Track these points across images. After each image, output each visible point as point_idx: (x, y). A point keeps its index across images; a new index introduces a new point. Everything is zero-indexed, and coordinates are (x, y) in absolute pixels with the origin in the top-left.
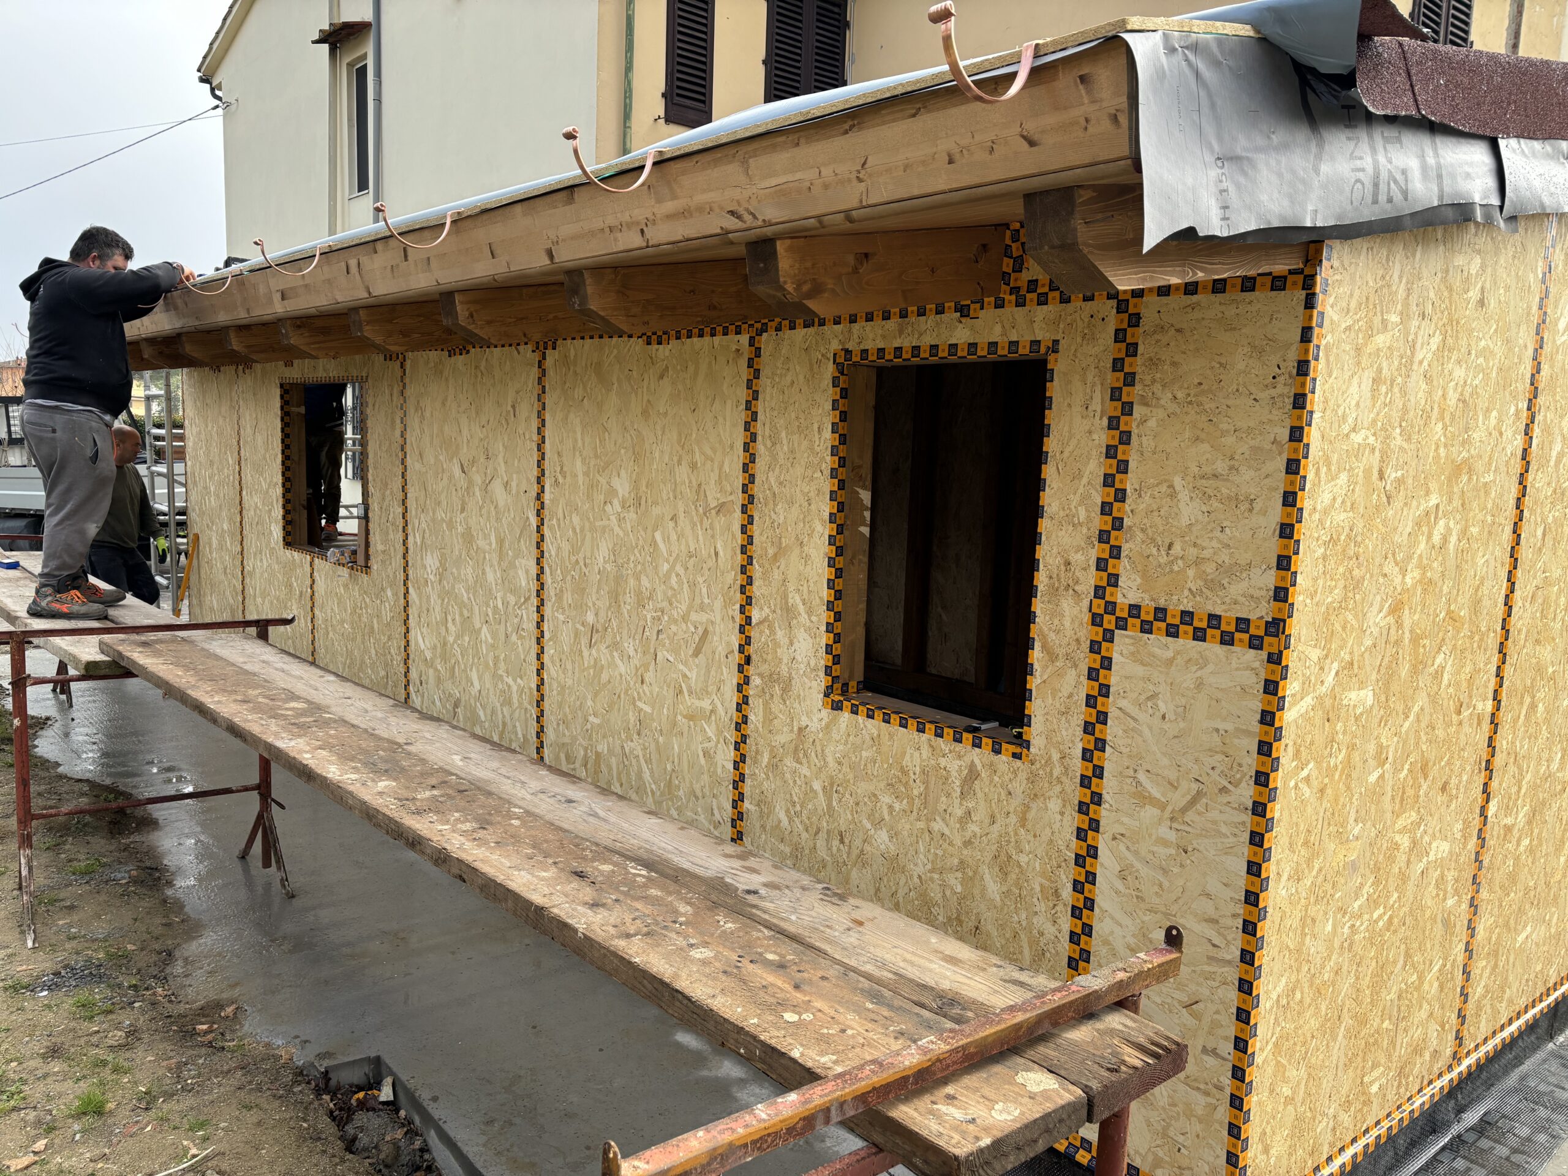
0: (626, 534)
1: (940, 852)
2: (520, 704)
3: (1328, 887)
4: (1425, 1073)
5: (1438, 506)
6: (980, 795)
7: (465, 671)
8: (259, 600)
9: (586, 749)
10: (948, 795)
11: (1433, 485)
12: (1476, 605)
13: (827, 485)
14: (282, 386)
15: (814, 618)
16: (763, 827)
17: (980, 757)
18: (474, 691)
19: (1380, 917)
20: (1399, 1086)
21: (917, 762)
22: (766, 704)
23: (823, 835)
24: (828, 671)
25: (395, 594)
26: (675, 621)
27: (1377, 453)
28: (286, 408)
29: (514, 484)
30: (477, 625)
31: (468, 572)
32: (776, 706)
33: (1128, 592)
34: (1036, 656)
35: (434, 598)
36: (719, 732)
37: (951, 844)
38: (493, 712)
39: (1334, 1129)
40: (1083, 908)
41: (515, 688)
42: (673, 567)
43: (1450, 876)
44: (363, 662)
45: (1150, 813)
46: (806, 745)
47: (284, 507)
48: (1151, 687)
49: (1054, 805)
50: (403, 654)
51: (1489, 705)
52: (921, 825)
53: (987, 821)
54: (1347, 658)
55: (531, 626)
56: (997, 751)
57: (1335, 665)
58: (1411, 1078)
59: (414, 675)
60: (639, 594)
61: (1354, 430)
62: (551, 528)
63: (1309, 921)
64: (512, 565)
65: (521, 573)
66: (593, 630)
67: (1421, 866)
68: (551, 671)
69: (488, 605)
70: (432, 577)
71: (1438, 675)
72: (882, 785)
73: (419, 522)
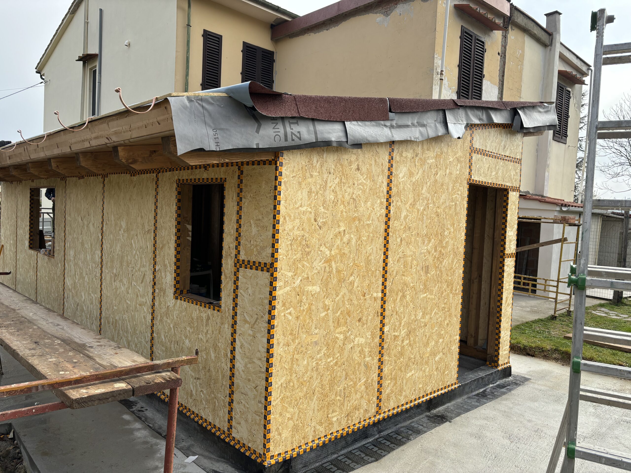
0: (124, 241)
1: (201, 345)
2: (95, 303)
3: (304, 349)
4: (361, 417)
5: (344, 231)
6: (210, 325)
7: (80, 292)
8: (21, 269)
9: (113, 318)
10: (203, 326)
11: (341, 224)
12: (368, 262)
13: (174, 223)
14: (31, 189)
15: (171, 268)
16: (158, 342)
17: (210, 312)
18: (83, 300)
19: (331, 361)
20: (348, 420)
21: (196, 315)
22: (159, 299)
23: (173, 343)
24: (175, 286)
25: (61, 265)
26: (137, 271)
27: (313, 214)
28: (32, 197)
29: (95, 224)
30: (84, 276)
31: (82, 256)
32: (162, 299)
33: (242, 257)
34: (223, 277)
35: (72, 266)
36: (148, 309)
37: (203, 342)
38: (88, 307)
39: (314, 431)
40: (233, 359)
41: (94, 298)
42: (136, 253)
43: (367, 350)
44: (51, 291)
45: (247, 326)
46: (169, 312)
47: (30, 234)
48: (247, 286)
49: (226, 326)
50: (63, 287)
51: (380, 295)
52: (197, 336)
53: (212, 333)
54: (306, 276)
55: (98, 275)
56: (214, 310)
57: (300, 278)
58: (354, 418)
59: (66, 295)
60: (127, 262)
61: (301, 206)
62: (105, 240)
63: (295, 360)
64: (94, 254)
65: (97, 256)
66: (116, 275)
67: (350, 346)
68: (104, 291)
69: (87, 268)
70: (72, 258)
71: (352, 283)
72: (187, 324)
73: (69, 238)
